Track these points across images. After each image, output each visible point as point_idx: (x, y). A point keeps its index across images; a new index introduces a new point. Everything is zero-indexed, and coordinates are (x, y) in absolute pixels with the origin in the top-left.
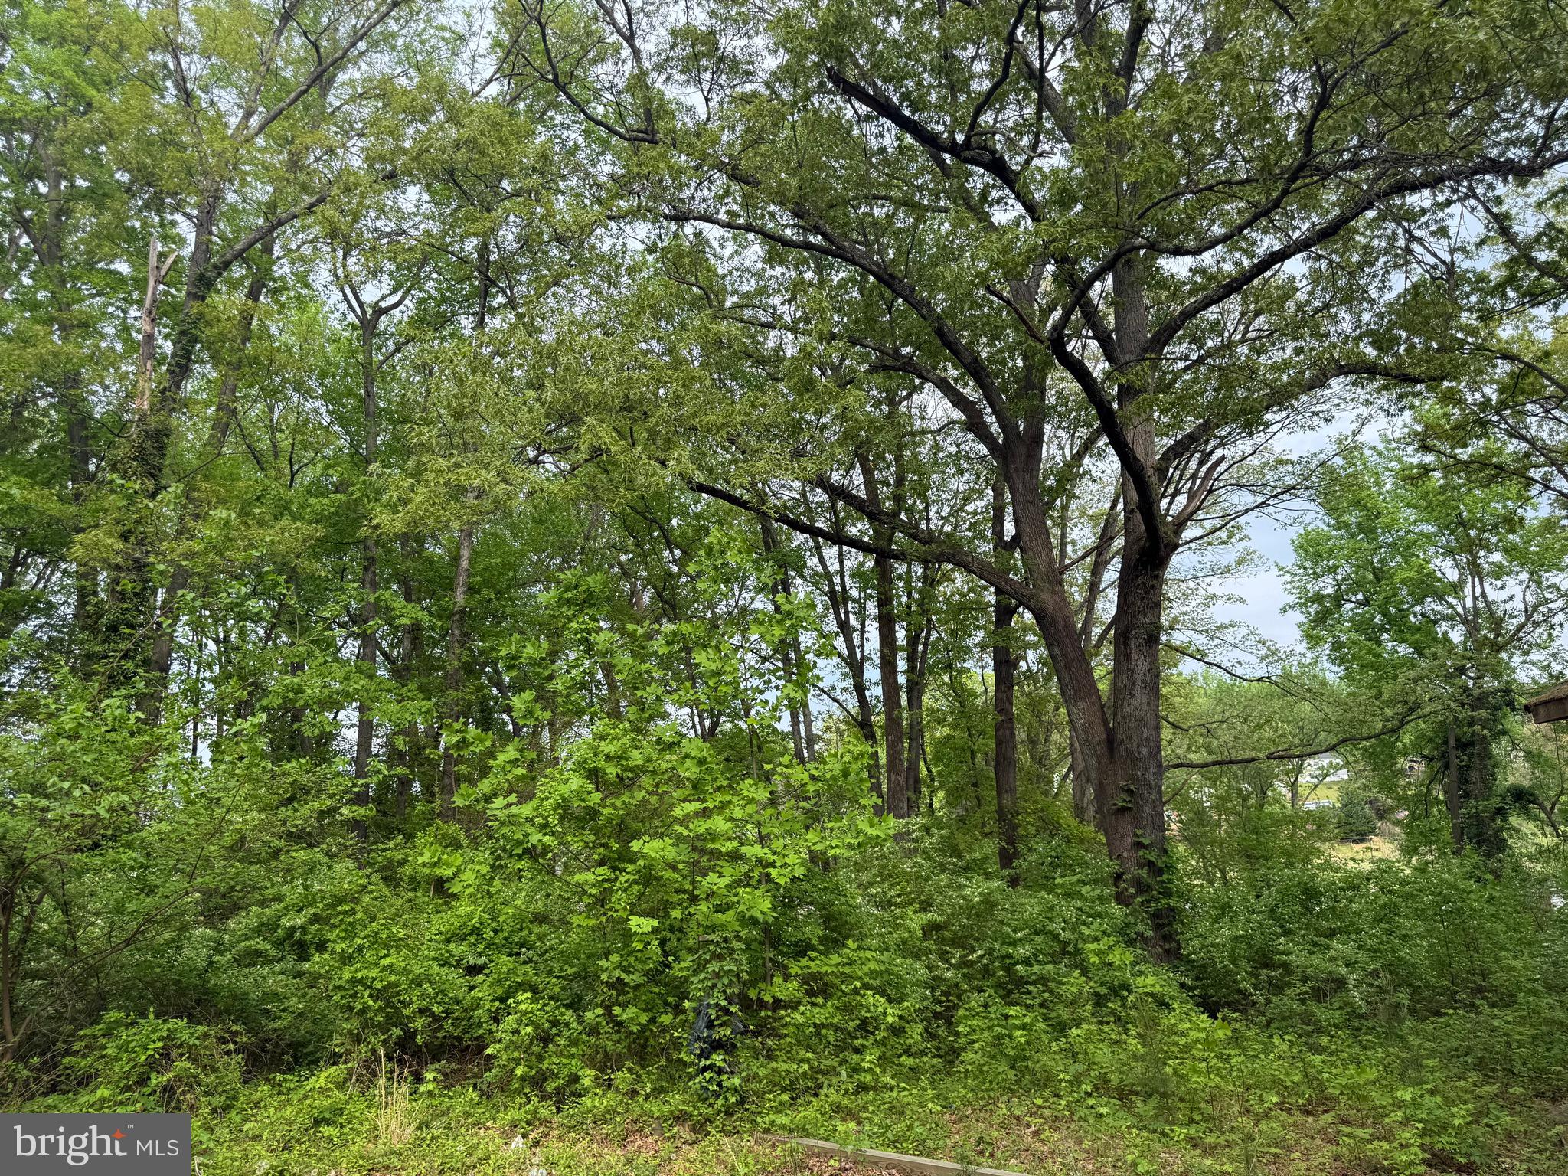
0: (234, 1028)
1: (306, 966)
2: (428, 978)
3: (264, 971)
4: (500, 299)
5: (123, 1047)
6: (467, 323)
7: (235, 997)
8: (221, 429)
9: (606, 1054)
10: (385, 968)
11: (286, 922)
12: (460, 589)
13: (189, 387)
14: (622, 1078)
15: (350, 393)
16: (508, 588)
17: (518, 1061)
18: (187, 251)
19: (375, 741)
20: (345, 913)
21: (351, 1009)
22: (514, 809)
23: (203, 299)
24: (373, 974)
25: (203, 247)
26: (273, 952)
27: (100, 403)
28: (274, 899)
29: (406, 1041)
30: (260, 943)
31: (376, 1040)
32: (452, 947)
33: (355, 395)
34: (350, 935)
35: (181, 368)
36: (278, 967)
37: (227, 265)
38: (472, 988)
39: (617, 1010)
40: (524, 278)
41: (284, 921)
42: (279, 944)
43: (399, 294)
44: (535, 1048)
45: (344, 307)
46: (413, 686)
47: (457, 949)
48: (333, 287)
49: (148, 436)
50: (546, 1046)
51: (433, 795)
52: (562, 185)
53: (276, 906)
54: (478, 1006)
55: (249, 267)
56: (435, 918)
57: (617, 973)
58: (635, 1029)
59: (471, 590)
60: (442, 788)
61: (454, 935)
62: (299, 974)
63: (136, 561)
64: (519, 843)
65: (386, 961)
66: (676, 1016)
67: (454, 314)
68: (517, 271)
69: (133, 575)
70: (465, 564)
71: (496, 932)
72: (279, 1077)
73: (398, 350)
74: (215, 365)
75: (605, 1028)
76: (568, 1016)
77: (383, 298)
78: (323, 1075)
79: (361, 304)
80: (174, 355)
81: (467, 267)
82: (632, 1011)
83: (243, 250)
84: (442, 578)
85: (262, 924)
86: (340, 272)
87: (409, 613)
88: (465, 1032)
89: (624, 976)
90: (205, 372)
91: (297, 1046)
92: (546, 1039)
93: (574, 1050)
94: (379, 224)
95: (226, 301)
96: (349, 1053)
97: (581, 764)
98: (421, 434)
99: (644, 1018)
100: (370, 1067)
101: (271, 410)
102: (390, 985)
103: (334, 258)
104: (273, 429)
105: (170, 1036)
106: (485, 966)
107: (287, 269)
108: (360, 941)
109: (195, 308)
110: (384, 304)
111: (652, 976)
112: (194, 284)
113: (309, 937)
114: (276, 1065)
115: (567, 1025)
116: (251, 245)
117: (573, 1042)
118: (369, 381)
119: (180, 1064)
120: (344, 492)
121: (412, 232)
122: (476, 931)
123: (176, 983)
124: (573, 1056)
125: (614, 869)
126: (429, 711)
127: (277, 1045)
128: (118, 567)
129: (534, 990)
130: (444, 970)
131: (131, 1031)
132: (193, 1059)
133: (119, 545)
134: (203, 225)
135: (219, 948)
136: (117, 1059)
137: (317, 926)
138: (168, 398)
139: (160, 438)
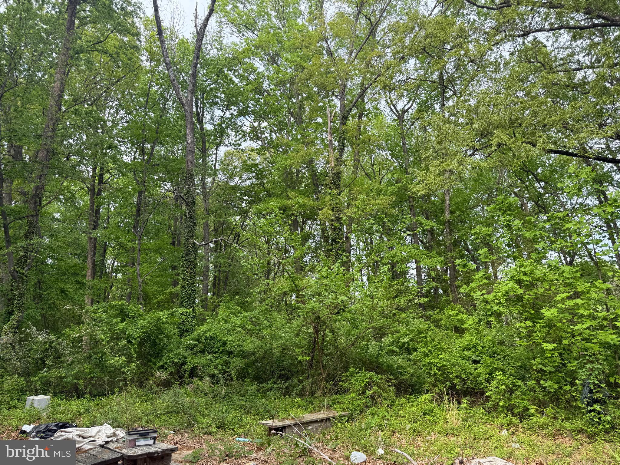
0: (390, 377)
1: (411, 357)
2: (458, 364)
3: (397, 358)
4: (450, 93)
5: (356, 380)
6: (437, 107)
7: (388, 366)
8: (356, 167)
9: (539, 400)
10: (441, 359)
11: (402, 341)
12: (447, 213)
13: (345, 155)
14: (549, 410)
15: (397, 145)
16: (466, 209)
17: (500, 399)
18: (338, 109)
19: (423, 274)
20: (423, 337)
21: (430, 374)
22: (485, 296)
23: (345, 124)
24: (437, 361)
25: (343, 106)
26: (399, 351)
27: (319, 167)
28: (396, 332)
29: (453, 387)
30: (394, 348)
31: (441, 386)
32: (465, 352)
33: (399, 146)
34: (426, 346)
35: (342, 150)
36: (401, 356)
37: (351, 109)
38: (476, 369)
39: (542, 382)
40: (458, 82)
41: (400, 340)
42: (400, 348)
43: (411, 103)
44: (506, 395)
45: (391, 113)
46: (434, 252)
47: (468, 354)
48: (387, 107)
49: (335, 175)
50: (511, 395)
51: (448, 294)
52: (470, 39)
53: (397, 335)
54: (480, 376)
55: (358, 109)
56: (457, 341)
57: (540, 366)
58: (552, 390)
59: (452, 212)
60: (451, 291)
61: (465, 348)
62: (409, 360)
63: (337, 217)
64: (489, 310)
65: (441, 356)
66: (572, 387)
67: (432, 105)
68: (455, 80)
69: (337, 222)
70: (448, 202)
71: (483, 347)
72: (408, 396)
73: (412, 125)
74: (352, 146)
75: (537, 389)
76: (520, 383)
77: (405, 106)
78: (423, 397)
79: (397, 111)
80: (339, 145)
81: (435, 85)
82: (549, 383)
83: (355, 103)
84: (439, 209)
85: (394, 341)
86: (389, 101)
87: (429, 224)
88: (476, 386)
89: (543, 368)
90: (349, 149)
91: (412, 386)
92: (511, 392)
93: (524, 397)
94: (400, 78)
95: (352, 123)
96: (432, 390)
97: (512, 278)
98: (426, 153)
99: (556, 386)
100: (440, 395)
101: (371, 158)
102: (443, 366)
103: (386, 96)
104: (373, 165)
105: (370, 378)
106: (480, 360)
107: (370, 106)
108: (430, 348)
109: (343, 128)
110: (405, 108)
111: (558, 369)
112: (342, 119)
113: (410, 346)
114: (406, 392)
115: (520, 386)
116: (358, 100)
117: (523, 394)
118: (404, 139)
119: (375, 388)
120: (400, 182)
121: (412, 77)
122: (474, 347)
123: (369, 360)
124: (524, 399)
125: (533, 322)
126: (442, 261)
127: (405, 385)
128: (332, 220)
129: (502, 370)
130: (464, 361)
131: (358, 375)
132: (379, 387)
133: (332, 213)
134: (342, 99)
135: (381, 348)
136: (355, 384)
137: (413, 342)
138: (339, 161)
139: (338, 175)
